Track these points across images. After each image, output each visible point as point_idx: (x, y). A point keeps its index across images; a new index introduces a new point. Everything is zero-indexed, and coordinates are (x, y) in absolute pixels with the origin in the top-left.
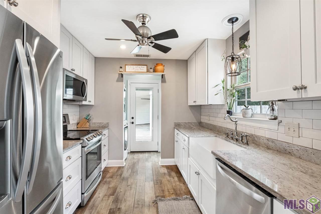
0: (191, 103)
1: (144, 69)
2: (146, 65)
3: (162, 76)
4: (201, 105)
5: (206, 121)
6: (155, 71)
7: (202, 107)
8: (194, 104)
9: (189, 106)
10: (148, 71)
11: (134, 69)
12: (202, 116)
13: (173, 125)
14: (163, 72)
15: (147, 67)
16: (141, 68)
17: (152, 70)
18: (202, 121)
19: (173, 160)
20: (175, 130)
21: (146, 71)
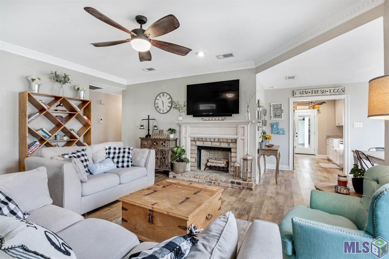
2: (308, 105)
3: (318, 110)
6: (314, 108)
8: (338, 125)
9: (336, 126)
10: (309, 108)
11: (301, 108)
13: (326, 137)
14: (319, 108)
16: (305, 107)
17: (312, 108)
19: (326, 156)
20: (327, 139)
21: (308, 108)
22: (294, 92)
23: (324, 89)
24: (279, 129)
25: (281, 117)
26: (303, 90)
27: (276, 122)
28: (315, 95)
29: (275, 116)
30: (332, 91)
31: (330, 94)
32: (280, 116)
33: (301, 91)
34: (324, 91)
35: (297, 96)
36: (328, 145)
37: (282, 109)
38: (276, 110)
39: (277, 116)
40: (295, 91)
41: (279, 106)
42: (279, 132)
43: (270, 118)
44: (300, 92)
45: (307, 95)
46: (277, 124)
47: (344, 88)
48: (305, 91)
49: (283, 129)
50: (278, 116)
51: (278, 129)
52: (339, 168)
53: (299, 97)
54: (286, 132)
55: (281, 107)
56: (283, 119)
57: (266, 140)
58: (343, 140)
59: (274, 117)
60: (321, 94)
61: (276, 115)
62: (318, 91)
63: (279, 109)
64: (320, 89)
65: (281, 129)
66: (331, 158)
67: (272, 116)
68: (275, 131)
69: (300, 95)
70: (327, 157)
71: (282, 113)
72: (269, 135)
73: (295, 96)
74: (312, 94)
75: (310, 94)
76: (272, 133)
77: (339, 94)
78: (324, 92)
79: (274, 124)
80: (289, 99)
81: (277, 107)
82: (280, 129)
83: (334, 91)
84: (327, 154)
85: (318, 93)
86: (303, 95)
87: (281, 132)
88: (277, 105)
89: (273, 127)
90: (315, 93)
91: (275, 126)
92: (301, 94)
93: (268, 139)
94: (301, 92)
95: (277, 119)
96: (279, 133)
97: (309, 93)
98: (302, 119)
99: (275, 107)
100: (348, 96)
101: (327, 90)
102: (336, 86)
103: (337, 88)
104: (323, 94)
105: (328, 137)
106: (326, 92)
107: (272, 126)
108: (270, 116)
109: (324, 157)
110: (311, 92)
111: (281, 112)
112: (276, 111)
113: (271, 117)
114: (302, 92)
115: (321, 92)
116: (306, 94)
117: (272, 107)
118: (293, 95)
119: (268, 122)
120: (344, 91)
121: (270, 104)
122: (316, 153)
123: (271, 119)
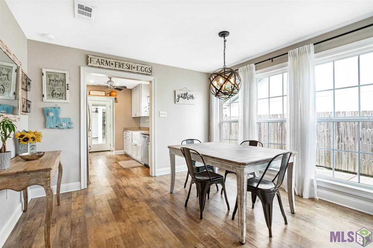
0: (134, 116)
1: (103, 93)
2: (105, 91)
3: (115, 98)
4: (140, 117)
5: (143, 126)
6: (110, 95)
7: (141, 118)
8: (135, 116)
9: (133, 117)
10: (106, 95)
11: (96, 93)
12: (141, 124)
13: (123, 130)
14: (116, 96)
15: (105, 93)
16: (101, 93)
17: (109, 95)
18: (141, 126)
20: (124, 132)
21: (104, 95)
22: (88, 57)
23: (131, 64)
24: (61, 120)
25: (64, 97)
26: (102, 59)
27: (54, 105)
28: (119, 69)
29: (53, 95)
30: (140, 68)
31: (137, 72)
32: (62, 95)
33: (100, 59)
34: (131, 66)
35: (94, 65)
36: (125, 138)
37: (67, 83)
38: (54, 83)
39: (57, 96)
40: (90, 56)
41: (61, 77)
42: (61, 125)
43: (40, 98)
44: (98, 59)
45: (108, 67)
46: (56, 110)
47: (152, 67)
48: (105, 59)
49: (69, 119)
50: (58, 94)
51: (58, 119)
52: (139, 165)
53: (96, 67)
54: (75, 125)
55: (65, 80)
56: (68, 101)
57: (26, 143)
58: (149, 133)
59: (51, 96)
60: (126, 70)
61: (54, 92)
62: (123, 64)
63: (61, 83)
64: (126, 63)
65: (65, 120)
66: (129, 153)
67: (45, 93)
68: (51, 124)
69: (98, 65)
70: (124, 152)
71: (67, 91)
72: (34, 133)
73: (89, 64)
74: (115, 67)
75: (113, 67)
76: (45, 126)
77: (147, 74)
78: (131, 68)
79: (50, 109)
80: (80, 67)
81: (57, 79)
82: (62, 118)
83: (141, 69)
84: (124, 149)
85: (123, 68)
86: (102, 66)
87: (64, 125)
88: (56, 75)
89: (48, 115)
90: (120, 66)
91: (51, 114)
92: (100, 63)
93: (31, 140)
94: (100, 61)
95: (56, 102)
96: (60, 127)
97: (111, 64)
98: (95, 111)
99: (52, 78)
100: (155, 78)
101: (134, 65)
102: (144, 64)
103: (145, 66)
104: (128, 70)
105: (126, 129)
106: (133, 68)
107: (45, 112)
108: (39, 94)
109: (121, 152)
110: (114, 63)
111: (64, 89)
112: (55, 86)
113: (43, 96)
114: (102, 60)
115: (127, 68)
116: (108, 65)
117: (44, 77)
118: (87, 63)
119: (36, 105)
120: (151, 72)
121: (41, 70)
122: (113, 148)
123: (42, 101)
